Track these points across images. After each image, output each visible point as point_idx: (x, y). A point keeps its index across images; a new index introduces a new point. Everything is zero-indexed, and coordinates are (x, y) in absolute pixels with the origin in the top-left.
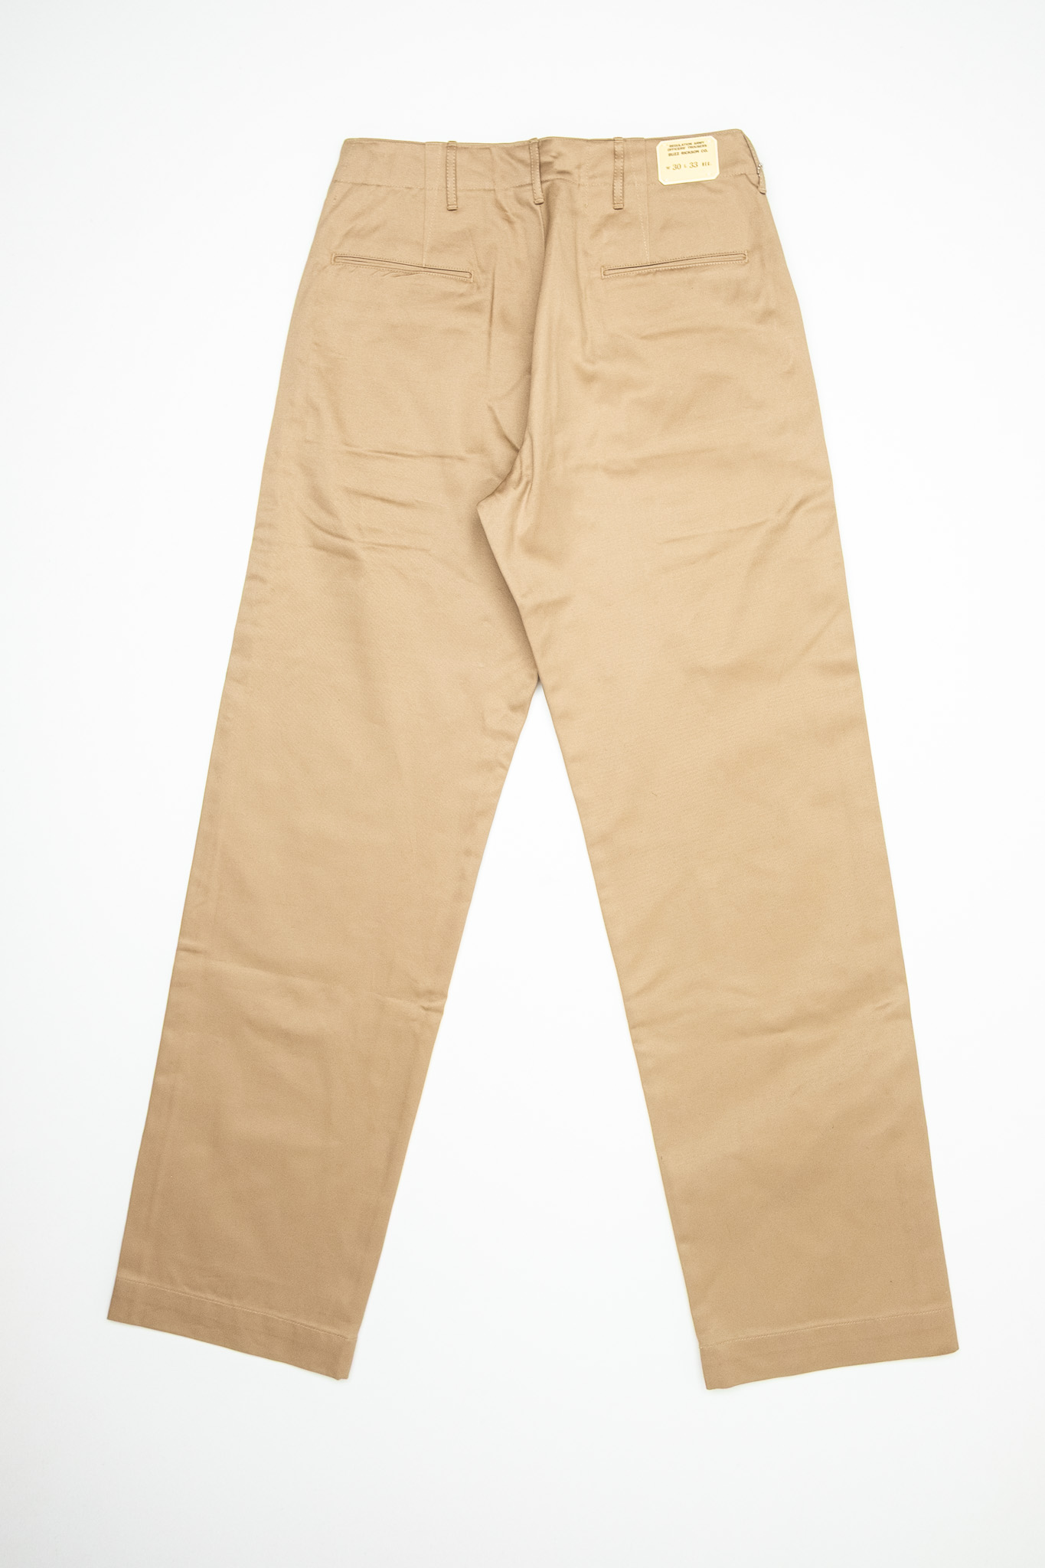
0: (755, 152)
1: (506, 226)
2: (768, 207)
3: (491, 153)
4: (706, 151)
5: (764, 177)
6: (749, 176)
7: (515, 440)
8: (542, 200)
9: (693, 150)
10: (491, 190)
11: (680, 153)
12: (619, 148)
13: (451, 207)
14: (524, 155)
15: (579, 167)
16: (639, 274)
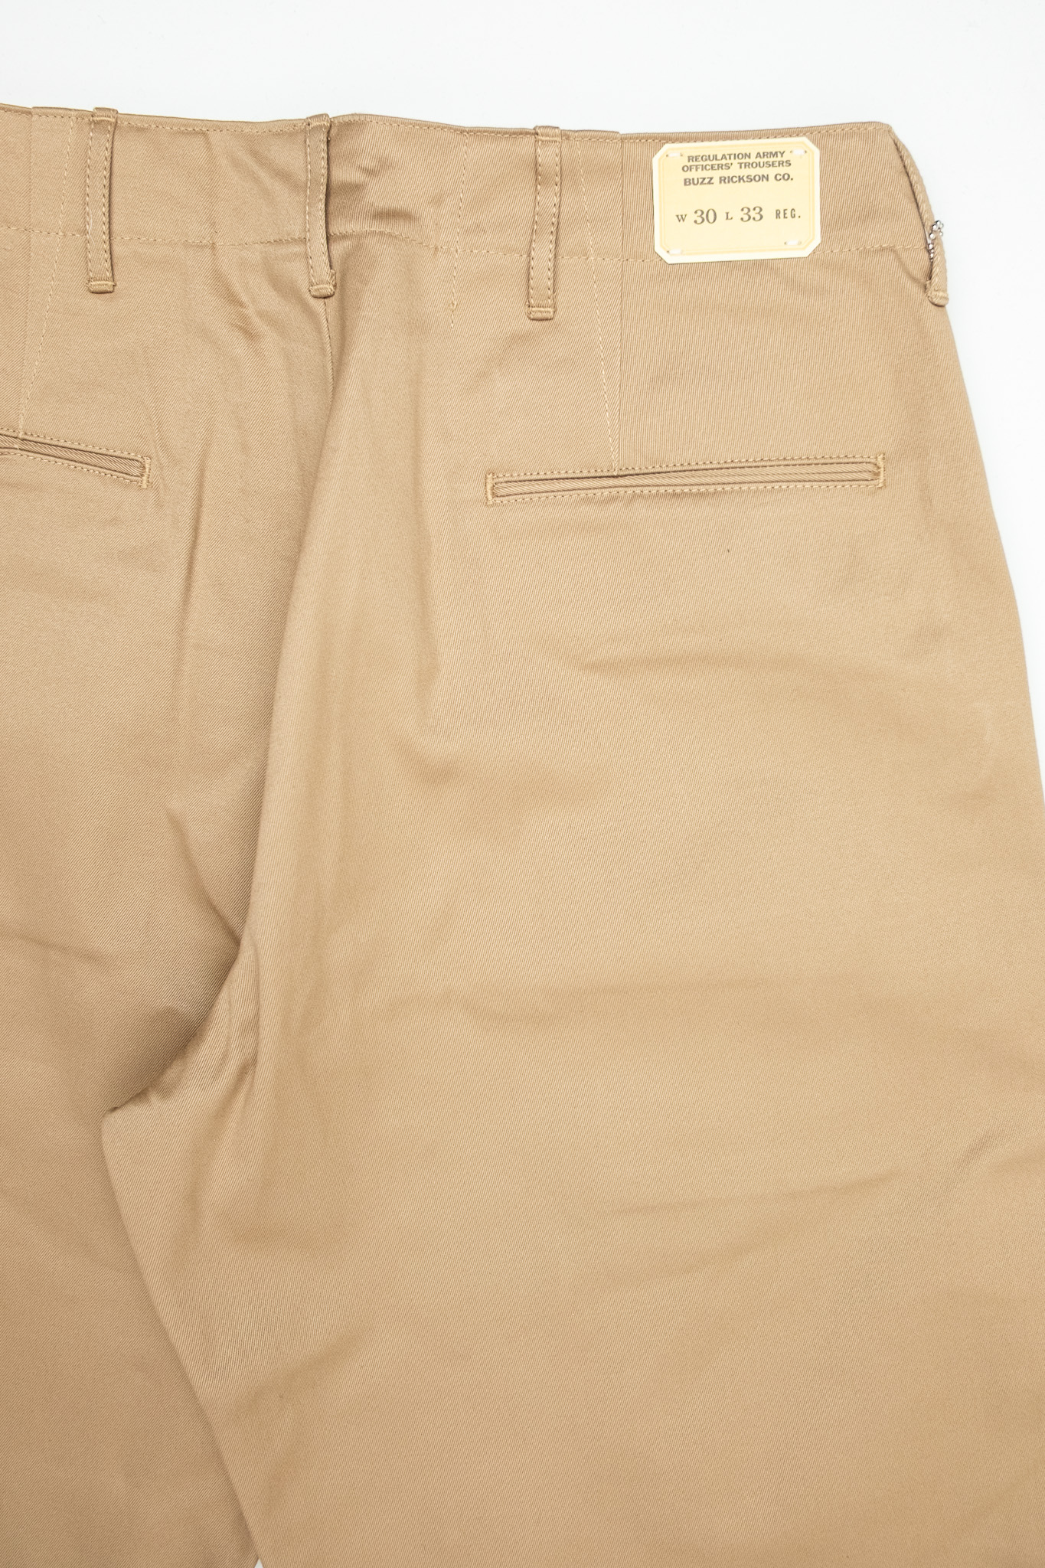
0: (924, 191)
1: (239, 347)
2: (951, 345)
3: (209, 146)
4: (787, 177)
5: (944, 261)
6: (903, 255)
7: (227, 909)
8: (328, 289)
9: (752, 172)
10: (203, 247)
11: (716, 180)
12: (548, 156)
13: (96, 285)
14: (290, 157)
15: (437, 201)
16: (588, 501)
